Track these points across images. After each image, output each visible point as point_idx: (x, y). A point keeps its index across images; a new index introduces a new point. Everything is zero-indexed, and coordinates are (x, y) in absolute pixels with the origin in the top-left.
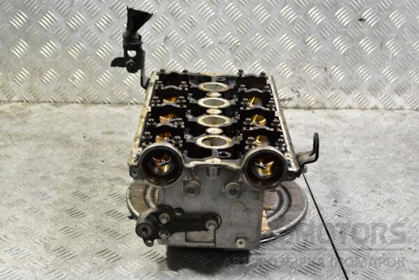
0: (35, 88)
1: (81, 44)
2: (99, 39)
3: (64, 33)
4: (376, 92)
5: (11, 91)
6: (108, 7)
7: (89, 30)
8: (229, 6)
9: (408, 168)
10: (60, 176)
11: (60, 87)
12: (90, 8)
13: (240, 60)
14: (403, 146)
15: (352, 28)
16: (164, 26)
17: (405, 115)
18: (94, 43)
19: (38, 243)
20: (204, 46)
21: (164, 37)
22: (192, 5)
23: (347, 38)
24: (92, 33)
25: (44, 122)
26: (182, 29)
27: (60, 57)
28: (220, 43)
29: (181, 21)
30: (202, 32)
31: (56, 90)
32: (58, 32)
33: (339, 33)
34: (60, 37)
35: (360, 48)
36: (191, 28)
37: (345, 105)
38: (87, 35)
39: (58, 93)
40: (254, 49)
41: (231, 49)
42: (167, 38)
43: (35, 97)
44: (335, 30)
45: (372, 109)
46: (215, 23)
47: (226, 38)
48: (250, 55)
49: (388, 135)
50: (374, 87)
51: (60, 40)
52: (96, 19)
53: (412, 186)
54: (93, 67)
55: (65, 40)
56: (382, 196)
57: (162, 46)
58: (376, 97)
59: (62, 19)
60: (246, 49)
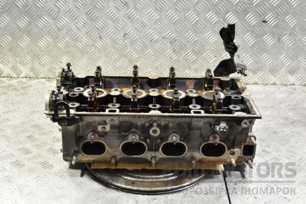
0: (35, 68)
1: (66, 39)
2: (78, 35)
3: (54, 31)
4: (275, 73)
5: (19, 70)
6: (84, 13)
7: (71, 29)
8: (169, 12)
9: (293, 132)
10: (42, 136)
11: (52, 68)
12: (72, 13)
13: (177, 50)
14: (291, 114)
15: (257, 27)
16: (123, 26)
17: (295, 89)
18: (75, 38)
19: (15, 189)
20: (152, 40)
21: (123, 34)
22: (143, 11)
23: (254, 34)
24: (73, 31)
25: (39, 93)
26: (136, 28)
27: (52, 47)
28: (163, 38)
29: (136, 22)
30: (150, 30)
31: (49, 70)
32: (50, 30)
33: (248, 31)
34: (51, 34)
35: (263, 42)
36: (142, 27)
37: (253, 81)
38: (70, 32)
39: (51, 72)
40: (188, 42)
41: (171, 42)
42: (125, 34)
43: (35, 75)
44: (245, 29)
45: (272, 84)
46: (159, 24)
47: (167, 35)
48: (184, 46)
49: (281, 105)
50: (273, 69)
51: (51, 36)
52: (76, 21)
53: (293, 147)
54: (75, 54)
55: (55, 36)
56: (270, 155)
57: (122, 40)
58: (275, 76)
59: (53, 21)
60: (181, 42)
